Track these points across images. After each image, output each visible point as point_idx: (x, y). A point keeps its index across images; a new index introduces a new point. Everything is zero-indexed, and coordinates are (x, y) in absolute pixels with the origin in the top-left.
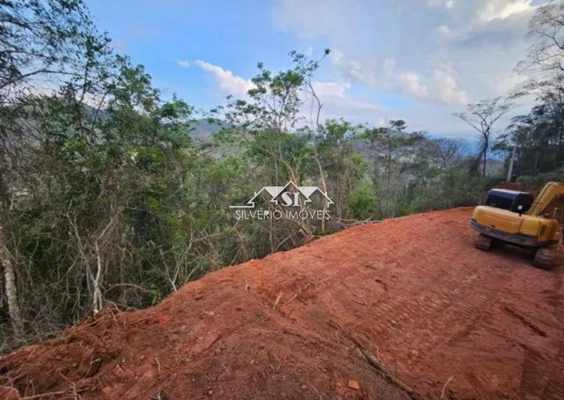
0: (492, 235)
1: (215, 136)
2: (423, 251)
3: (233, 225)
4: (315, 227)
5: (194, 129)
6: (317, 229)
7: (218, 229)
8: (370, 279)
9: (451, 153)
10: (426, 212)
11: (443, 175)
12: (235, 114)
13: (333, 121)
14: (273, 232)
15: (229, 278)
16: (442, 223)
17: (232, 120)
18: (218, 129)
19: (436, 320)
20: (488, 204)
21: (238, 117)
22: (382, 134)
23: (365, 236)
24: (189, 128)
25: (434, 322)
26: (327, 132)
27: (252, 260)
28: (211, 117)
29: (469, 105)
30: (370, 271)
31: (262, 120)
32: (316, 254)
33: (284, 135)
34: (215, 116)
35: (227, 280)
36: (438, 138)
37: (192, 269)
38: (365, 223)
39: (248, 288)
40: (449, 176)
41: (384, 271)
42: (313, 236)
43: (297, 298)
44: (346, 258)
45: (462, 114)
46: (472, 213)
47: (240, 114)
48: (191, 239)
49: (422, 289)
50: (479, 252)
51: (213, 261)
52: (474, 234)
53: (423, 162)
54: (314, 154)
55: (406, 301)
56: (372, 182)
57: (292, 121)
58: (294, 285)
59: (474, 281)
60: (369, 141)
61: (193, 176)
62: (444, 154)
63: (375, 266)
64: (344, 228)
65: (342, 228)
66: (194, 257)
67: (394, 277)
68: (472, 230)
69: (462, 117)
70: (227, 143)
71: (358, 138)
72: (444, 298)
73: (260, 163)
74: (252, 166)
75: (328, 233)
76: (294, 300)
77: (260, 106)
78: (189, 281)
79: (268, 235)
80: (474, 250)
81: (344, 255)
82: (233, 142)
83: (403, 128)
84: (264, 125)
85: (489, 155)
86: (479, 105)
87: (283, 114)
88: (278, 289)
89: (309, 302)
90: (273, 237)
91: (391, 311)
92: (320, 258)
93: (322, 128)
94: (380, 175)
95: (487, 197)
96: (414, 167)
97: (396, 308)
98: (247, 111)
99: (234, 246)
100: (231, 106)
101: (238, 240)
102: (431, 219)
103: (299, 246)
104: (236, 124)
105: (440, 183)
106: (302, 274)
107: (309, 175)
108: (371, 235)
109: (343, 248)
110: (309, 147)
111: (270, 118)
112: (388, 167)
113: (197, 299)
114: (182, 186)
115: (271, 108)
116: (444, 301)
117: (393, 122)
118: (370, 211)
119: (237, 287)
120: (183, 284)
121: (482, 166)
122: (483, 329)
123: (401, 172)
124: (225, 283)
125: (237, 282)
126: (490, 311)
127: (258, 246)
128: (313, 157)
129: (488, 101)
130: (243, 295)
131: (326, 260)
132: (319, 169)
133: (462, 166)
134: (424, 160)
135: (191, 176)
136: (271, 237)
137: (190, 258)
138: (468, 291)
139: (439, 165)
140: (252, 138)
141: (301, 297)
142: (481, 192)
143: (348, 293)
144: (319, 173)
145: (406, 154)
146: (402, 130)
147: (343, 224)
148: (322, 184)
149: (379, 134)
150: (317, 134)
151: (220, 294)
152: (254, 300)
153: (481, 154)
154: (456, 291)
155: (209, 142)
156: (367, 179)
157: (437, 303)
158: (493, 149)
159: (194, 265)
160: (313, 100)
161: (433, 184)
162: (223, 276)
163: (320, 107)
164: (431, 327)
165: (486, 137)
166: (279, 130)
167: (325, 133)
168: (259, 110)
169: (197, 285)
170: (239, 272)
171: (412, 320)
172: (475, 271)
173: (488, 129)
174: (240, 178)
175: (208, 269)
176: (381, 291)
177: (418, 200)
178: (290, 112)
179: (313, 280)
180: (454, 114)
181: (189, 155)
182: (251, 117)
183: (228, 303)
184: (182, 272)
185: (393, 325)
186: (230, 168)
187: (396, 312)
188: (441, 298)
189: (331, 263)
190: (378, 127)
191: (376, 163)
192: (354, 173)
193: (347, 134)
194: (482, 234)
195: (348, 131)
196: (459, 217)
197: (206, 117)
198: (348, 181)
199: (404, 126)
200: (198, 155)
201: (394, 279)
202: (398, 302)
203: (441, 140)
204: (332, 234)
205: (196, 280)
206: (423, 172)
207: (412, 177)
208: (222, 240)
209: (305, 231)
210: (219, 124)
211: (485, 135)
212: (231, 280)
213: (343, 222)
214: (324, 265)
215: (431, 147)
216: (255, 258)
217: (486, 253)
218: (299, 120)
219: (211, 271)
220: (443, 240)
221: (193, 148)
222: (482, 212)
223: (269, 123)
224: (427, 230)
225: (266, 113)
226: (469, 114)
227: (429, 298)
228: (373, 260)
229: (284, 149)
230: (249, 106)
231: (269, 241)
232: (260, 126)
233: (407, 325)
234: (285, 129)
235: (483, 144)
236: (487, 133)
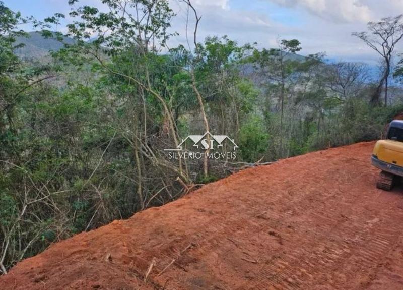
0: (393, 172)
1: (55, 56)
2: (320, 194)
3: (86, 177)
4: (195, 174)
5: (21, 45)
6: (198, 176)
7: (66, 183)
8: (263, 232)
9: (351, 79)
10: (324, 149)
11: (342, 105)
12: (82, 25)
13: (215, 39)
14: (142, 184)
15: (83, 248)
16: (343, 161)
17: (79, 34)
18: (57, 47)
19: (336, 273)
20: (389, 137)
21: (88, 30)
22: (273, 57)
23: (256, 181)
24: (13, 44)
25: (333, 275)
26: (208, 53)
27: (115, 222)
28: (46, 28)
29: (370, 23)
30: (263, 222)
31: (121, 36)
32: (197, 207)
33: (152, 56)
34: (53, 28)
35: (80, 252)
36: (337, 62)
37: (28, 241)
38: (257, 166)
39: (110, 258)
40: (349, 106)
41: (278, 221)
42: (193, 185)
43: (175, 264)
44: (233, 210)
45: (362, 33)
46: (373, 147)
47: (90, 26)
48: (26, 200)
49: (321, 239)
50: (381, 191)
51: (59, 228)
52: (374, 172)
53: (320, 91)
54: (192, 82)
55: (304, 254)
56: (263, 117)
57: (162, 38)
58: (171, 248)
59: (375, 224)
60: (258, 66)
61: (24, 112)
62: (343, 82)
63: (268, 216)
64: (231, 173)
65: (229, 173)
66: (32, 225)
67: (289, 227)
68: (373, 167)
69: (363, 37)
70: (72, 66)
71: (245, 62)
72: (344, 247)
73: (122, 94)
74: (111, 98)
75: (212, 181)
76: (171, 266)
77: (117, 16)
78: (25, 257)
79: (137, 187)
80: (376, 190)
81: (231, 206)
82: (81, 64)
83: (298, 50)
84: (124, 42)
85: (391, 81)
86: (380, 23)
87: (150, 28)
88: (150, 255)
89: (190, 267)
90: (142, 189)
91: (287, 268)
92: (203, 211)
93: (202, 48)
94: (272, 107)
95: (388, 129)
96: (310, 97)
97: (292, 264)
98: (99, 22)
99: (90, 206)
100: (75, 14)
101: (94, 197)
102: (330, 157)
103: (176, 199)
104: (85, 40)
105: (340, 116)
106: (181, 234)
107: (187, 108)
108: (262, 179)
109: (230, 197)
110: (186, 73)
111: (132, 32)
112: (281, 98)
113: (37, 281)
114: (7, 127)
115: (133, 20)
116: (345, 250)
117: (286, 42)
118: (262, 151)
119: (95, 258)
120: (15, 263)
121: (383, 95)
122: (385, 277)
123: (296, 103)
124: (77, 255)
125: (94, 252)
126: (391, 257)
127: (123, 202)
128: (191, 85)
129: (389, 19)
131: (210, 213)
132: (198, 101)
133: (362, 95)
134: (321, 88)
135: (21, 113)
136: (140, 189)
137: (25, 226)
138: (369, 237)
139: (338, 93)
140: (108, 61)
141: (180, 262)
142: (382, 124)
143: (237, 251)
144: (199, 106)
145: (301, 81)
146: (296, 52)
147: (230, 168)
148: (203, 120)
149: (271, 57)
150: (195, 55)
151: (70, 269)
152: (118, 272)
153: (382, 81)
154: (357, 238)
155: (46, 64)
156: (258, 113)
157: (337, 253)
158: (395, 75)
159: (31, 235)
161: (331, 116)
162: (73, 246)
163: (198, 21)
164: (331, 281)
165: (388, 61)
166: (146, 50)
167: (205, 55)
168: (117, 21)
169: (37, 262)
170: (97, 238)
171: (311, 276)
172: (376, 214)
173: (390, 51)
174: (95, 114)
175: (52, 239)
176: (277, 245)
177: (316, 136)
178: (159, 26)
179: (195, 240)
180: (355, 34)
181: (16, 82)
182: (106, 31)
183: (81, 281)
184: (14, 245)
185: (290, 283)
186: (80, 101)
187: (292, 268)
188: (341, 247)
189: (217, 216)
190: (268, 49)
191: (267, 94)
192: (241, 105)
193: (233, 56)
194: (383, 172)
195: (233, 53)
196: (360, 153)
197: (39, 29)
198: (234, 116)
199: (298, 47)
200: (30, 82)
201: (291, 230)
202: (295, 256)
203: (340, 65)
204: (217, 180)
205: (35, 255)
206: (321, 103)
207: (308, 109)
208: (72, 199)
209: (183, 180)
210: (60, 39)
211: (387, 58)
212: (85, 251)
213: (229, 165)
214: (208, 219)
215: (329, 72)
216: (119, 218)
217: (387, 192)
218: (171, 37)
219: (57, 241)
220: (343, 182)
221: (22, 72)
222: (383, 147)
223: (131, 40)
224: (326, 170)
225: (126, 25)
226: (369, 34)
227: (328, 249)
228: (266, 210)
229: (152, 76)
230: (102, 15)
231: (138, 194)
232: (118, 44)
233: (306, 282)
234: (154, 49)
235: (385, 68)
236: (389, 56)
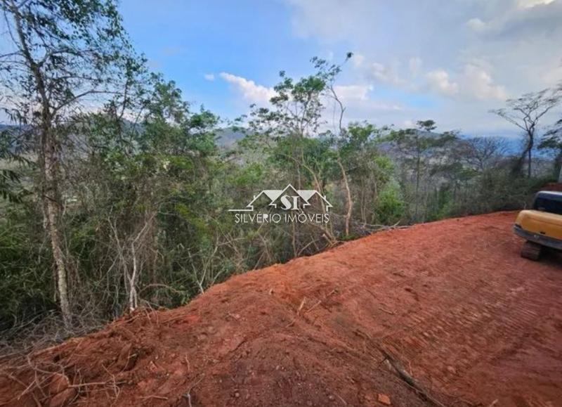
0: (542, 242)
1: (239, 143)
2: (457, 259)
3: (256, 230)
4: (338, 233)
5: (220, 137)
6: (341, 234)
7: (242, 233)
8: (399, 288)
9: (489, 152)
10: (461, 217)
11: (479, 176)
12: (258, 121)
13: (356, 124)
14: (296, 237)
15: (253, 282)
16: (481, 228)
17: (256, 128)
18: (242, 137)
19: (475, 335)
20: (535, 208)
21: (261, 124)
22: (408, 135)
23: (392, 242)
24: (216, 137)
25: (472, 337)
26: (350, 135)
27: (276, 265)
28: (235, 125)
29: (509, 100)
30: (399, 279)
31: (284, 127)
32: (341, 260)
33: (306, 140)
34: (240, 125)
35: (250, 284)
36: (473, 137)
37: (217, 271)
38: (393, 228)
39: (272, 292)
40: (487, 177)
41: (414, 279)
42: (336, 242)
43: (321, 304)
44: (372, 265)
45: (500, 110)
46: (516, 217)
47: (263, 122)
48: (217, 243)
49: (459, 301)
50: (525, 261)
51: (238, 265)
53: (455, 164)
54: (336, 159)
55: (440, 312)
56: (399, 186)
57: (315, 126)
58: (318, 291)
59: (520, 293)
60: (395, 143)
61: (218, 182)
62: (479, 155)
63: (405, 274)
64: (369, 234)
65: (368, 234)
66: (219, 260)
67: (425, 286)
68: (516, 236)
69: (500, 113)
70: (251, 150)
71: (383, 141)
72: (485, 312)
73: (283, 169)
74: (275, 172)
75: (353, 239)
76: (318, 306)
77: (282, 113)
78: (215, 283)
79: (291, 240)
80: (520, 259)
81: (370, 262)
82: (256, 148)
83: (433, 128)
84: (285, 131)
85: (535, 153)
86: (520, 99)
87: (305, 120)
88: (302, 294)
89: (334, 309)
90: (296, 242)
91: (422, 322)
92: (345, 264)
93: (345, 132)
94: (408, 178)
95: (534, 200)
96: (446, 169)
97: (428, 320)
98: (270, 118)
99: (258, 251)
100: (254, 114)
101: (261, 244)
102: (467, 225)
103: (322, 251)
104: (258, 131)
105: (476, 186)
106: (326, 280)
107: (332, 179)
108: (398, 241)
109: (369, 254)
110: (332, 151)
111: (292, 124)
112: (417, 170)
113: (223, 302)
114: (208, 192)
115: (293, 114)
116: (485, 314)
117: (421, 122)
118: (398, 216)
119: (261, 291)
120: (209, 286)
121: (526, 167)
122: (533, 348)
123: (431, 175)
124: (249, 287)
125: (261, 286)
126: (540, 328)
127: (281, 251)
128: (336, 161)
129: (532, 94)
130: (267, 298)
131: (351, 266)
132: (342, 173)
133: (501, 167)
134: (457, 161)
135: (217, 183)
136: (294, 241)
137: (216, 261)
138: (513, 305)
139: (474, 166)
140: (274, 144)
141: (325, 304)
142: (526, 194)
143: (375, 301)
144: (342, 177)
145: (436, 155)
146: (432, 131)
147: (368, 230)
148: (346, 189)
149: (406, 135)
150: (340, 138)
151: (245, 297)
152: (278, 304)
153: (525, 153)
154: (498, 304)
155: (233, 149)
156: (394, 183)
157: (476, 316)
158: (540, 147)
159: (220, 268)
160: (335, 103)
161: (467, 186)
162: (247, 280)
163: (343, 111)
164: (470, 342)
165: (530, 134)
166: (301, 135)
167: (348, 137)
168: (282, 116)
169: (223, 287)
170: (262, 276)
171: (447, 333)
172: (521, 283)
173: (533, 125)
174: (264, 183)
175: (233, 272)
176: (413, 301)
177: (451, 205)
178: (312, 117)
179: (338, 287)
180: (490, 111)
181: (215, 162)
182: (274, 124)
183: (252, 307)
184: (209, 274)
185: (426, 337)
186: (254, 174)
187: (429, 324)
188: (480, 311)
189: (357, 269)
190: (404, 129)
191: (403, 166)
192: (379, 176)
193: (372, 137)
194: (528, 242)
195: (372, 134)
196: (501, 223)
197: (230, 126)
198: (373, 185)
199: (433, 126)
200: (223, 162)
201: (427, 289)
202: (431, 313)
203: (476, 140)
204: (357, 239)
205: (221, 282)
206: (457, 174)
207: (443, 180)
208: (246, 245)
209: (328, 236)
210: (244, 132)
211: (529, 132)
212: (255, 284)
213: (367, 226)
214: (349, 271)
215: (465, 147)
216: (278, 262)
217: (534, 263)
218: (321, 125)
219: (236, 274)
220: (482, 248)
221: (219, 155)
222: (527, 217)
223: (291, 129)
224: (463, 236)
225: (288, 119)
226: (509, 110)
227: (466, 311)
228: (402, 268)
229: (306, 155)
230: (272, 114)
231: (292, 246)
232: (281, 133)
233: (442, 339)
234: (307, 134)
235: (527, 141)
236: (532, 130)
